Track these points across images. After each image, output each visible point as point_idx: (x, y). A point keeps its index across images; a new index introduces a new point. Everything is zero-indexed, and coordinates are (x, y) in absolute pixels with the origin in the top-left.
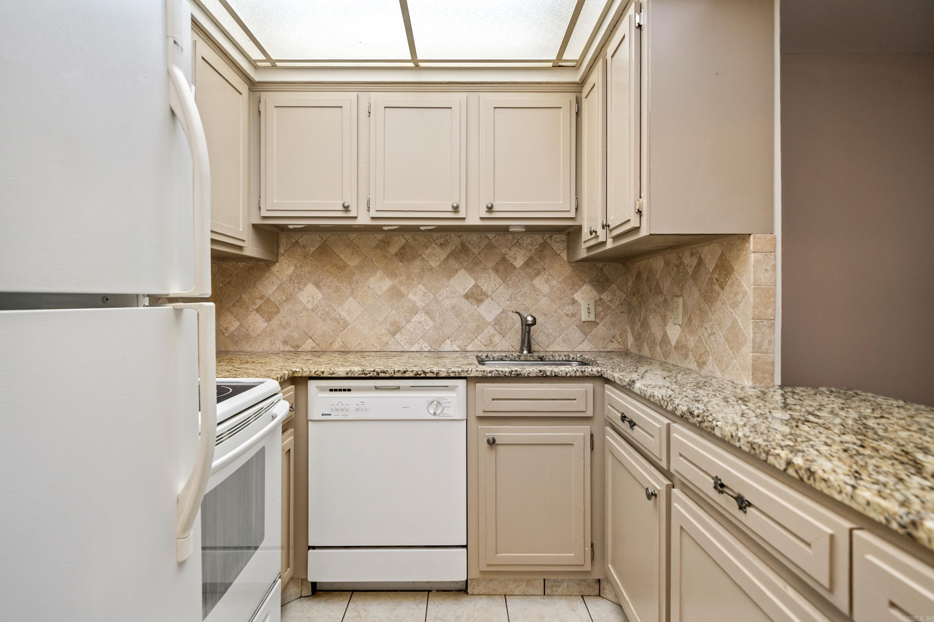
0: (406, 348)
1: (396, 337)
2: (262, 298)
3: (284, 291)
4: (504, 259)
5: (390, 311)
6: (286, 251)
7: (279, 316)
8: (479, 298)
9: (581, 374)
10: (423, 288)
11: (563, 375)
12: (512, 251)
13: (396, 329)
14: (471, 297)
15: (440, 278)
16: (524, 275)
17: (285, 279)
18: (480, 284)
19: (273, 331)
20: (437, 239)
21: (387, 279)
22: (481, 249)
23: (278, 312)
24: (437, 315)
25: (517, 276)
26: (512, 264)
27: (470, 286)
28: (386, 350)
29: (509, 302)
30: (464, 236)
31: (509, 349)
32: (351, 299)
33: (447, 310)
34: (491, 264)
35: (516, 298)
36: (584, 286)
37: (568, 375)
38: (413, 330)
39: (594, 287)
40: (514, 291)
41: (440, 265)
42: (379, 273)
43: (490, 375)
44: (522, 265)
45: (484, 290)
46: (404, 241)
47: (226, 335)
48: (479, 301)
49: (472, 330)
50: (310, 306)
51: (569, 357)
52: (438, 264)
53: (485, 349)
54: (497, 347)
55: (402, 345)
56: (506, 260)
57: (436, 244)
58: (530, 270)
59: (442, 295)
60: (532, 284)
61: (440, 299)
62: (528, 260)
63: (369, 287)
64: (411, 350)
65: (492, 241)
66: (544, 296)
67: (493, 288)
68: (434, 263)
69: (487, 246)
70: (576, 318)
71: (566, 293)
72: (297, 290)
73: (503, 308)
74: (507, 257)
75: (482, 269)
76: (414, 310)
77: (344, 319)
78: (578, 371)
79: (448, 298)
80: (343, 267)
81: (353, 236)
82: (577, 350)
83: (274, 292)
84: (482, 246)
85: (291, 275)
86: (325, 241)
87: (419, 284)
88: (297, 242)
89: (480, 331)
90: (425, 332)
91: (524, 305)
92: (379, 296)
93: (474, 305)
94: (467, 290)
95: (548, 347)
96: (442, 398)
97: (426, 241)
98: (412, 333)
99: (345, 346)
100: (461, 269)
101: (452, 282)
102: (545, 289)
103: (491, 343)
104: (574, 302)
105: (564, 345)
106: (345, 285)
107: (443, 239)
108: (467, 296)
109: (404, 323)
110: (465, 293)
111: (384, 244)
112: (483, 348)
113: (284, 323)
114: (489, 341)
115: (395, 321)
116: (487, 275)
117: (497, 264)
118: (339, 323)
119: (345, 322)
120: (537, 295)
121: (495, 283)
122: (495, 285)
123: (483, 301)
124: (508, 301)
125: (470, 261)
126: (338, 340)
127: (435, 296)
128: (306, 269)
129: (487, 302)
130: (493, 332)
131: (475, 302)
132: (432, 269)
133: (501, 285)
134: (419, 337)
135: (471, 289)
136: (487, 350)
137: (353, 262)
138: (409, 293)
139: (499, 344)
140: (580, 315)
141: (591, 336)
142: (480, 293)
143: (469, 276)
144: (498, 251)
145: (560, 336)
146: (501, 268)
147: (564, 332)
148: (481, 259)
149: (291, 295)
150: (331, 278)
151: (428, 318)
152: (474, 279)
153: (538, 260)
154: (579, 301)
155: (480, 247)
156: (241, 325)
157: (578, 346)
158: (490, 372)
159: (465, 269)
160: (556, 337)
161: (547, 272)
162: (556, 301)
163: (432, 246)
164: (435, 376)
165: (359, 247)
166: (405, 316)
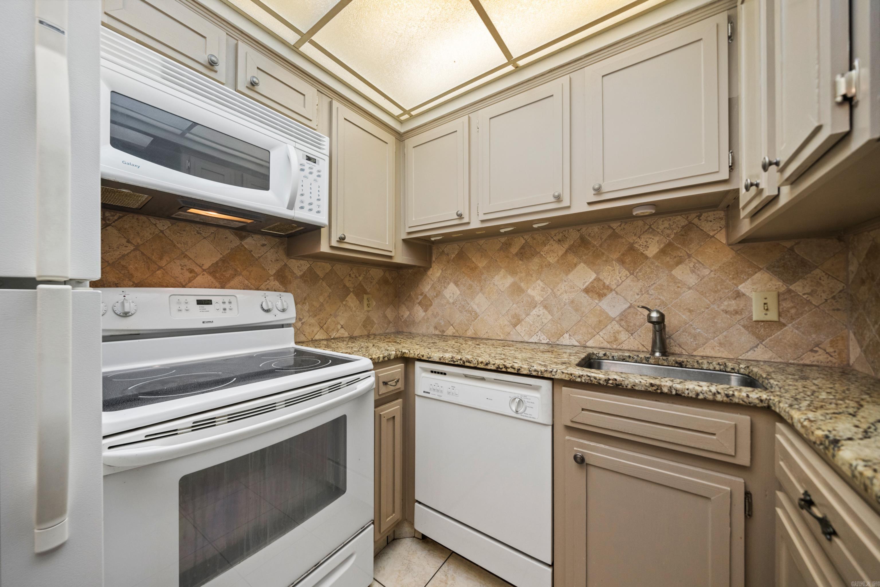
0: (526, 339)
1: (517, 328)
2: (421, 294)
3: (435, 289)
4: (631, 249)
5: (511, 305)
6: (436, 259)
7: (432, 307)
8: (601, 292)
9: (725, 399)
10: (541, 284)
11: (690, 395)
12: (643, 239)
13: (516, 321)
14: (592, 291)
15: (558, 273)
16: (659, 265)
17: (435, 280)
18: (601, 277)
19: (428, 319)
20: (555, 235)
21: (509, 276)
22: (603, 240)
23: (431, 305)
24: (555, 309)
25: (649, 267)
26: (642, 254)
27: (591, 280)
28: (508, 339)
29: (639, 296)
30: (584, 229)
31: (638, 348)
32: (480, 294)
33: (565, 305)
34: (616, 255)
35: (648, 291)
36: (757, 275)
37: (701, 397)
38: (532, 323)
39: (776, 275)
40: (645, 283)
41: (558, 260)
42: (502, 272)
43: (579, 380)
44: (657, 254)
45: (607, 283)
46: (524, 241)
47: (402, 320)
48: (601, 296)
49: (593, 325)
50: (451, 301)
51: (726, 366)
52: (556, 259)
53: (609, 346)
54: (623, 345)
55: (522, 336)
56: (634, 250)
57: (554, 240)
58: (668, 259)
59: (560, 289)
60: (671, 275)
61: (559, 293)
62: (664, 247)
63: (494, 284)
64: (530, 341)
65: (617, 231)
66: (690, 288)
67: (618, 281)
68: (552, 259)
69: (610, 236)
70: (744, 316)
71: (725, 284)
72: (443, 288)
73: (631, 302)
74: (636, 246)
75: (604, 261)
76: (533, 305)
77: (475, 311)
78: (719, 393)
79: (566, 292)
80: (474, 269)
81: (482, 242)
82: (744, 358)
83: (429, 290)
84: (604, 237)
85: (439, 277)
86: (462, 248)
87: (537, 280)
88: (443, 251)
89: (602, 327)
90: (543, 325)
91: (660, 299)
92: (502, 292)
93: (596, 299)
94: (587, 284)
95: (695, 350)
96: (525, 396)
97: (544, 238)
98: (531, 326)
99: (475, 334)
100: (580, 263)
101: (570, 276)
102: (692, 280)
103: (616, 340)
104: (738, 295)
105: (722, 349)
106: (476, 283)
107: (561, 234)
108: (587, 291)
109: (524, 316)
110: (584, 287)
111: (506, 246)
112: (605, 345)
113: (435, 313)
114: (613, 338)
115: (515, 314)
116: (610, 268)
117: (623, 255)
118: (471, 314)
119: (476, 314)
120: (678, 287)
121: (620, 275)
122: (620, 277)
123: (605, 295)
124: (638, 294)
125: (591, 253)
126: (471, 328)
127: (553, 290)
128: (449, 272)
129: (610, 296)
130: (618, 328)
131: (596, 296)
132: (550, 265)
133: (627, 277)
134: (537, 330)
135: (592, 283)
136: (611, 347)
137: (482, 263)
138: (528, 288)
139: (626, 342)
140: (751, 312)
141: (771, 340)
142: (602, 287)
143: (589, 270)
144: (624, 240)
145: (714, 338)
146: (628, 259)
147: (721, 333)
148: (603, 251)
149: (439, 292)
150: (466, 278)
151: (546, 312)
152: (595, 272)
153: (679, 246)
154: (747, 294)
155: (601, 239)
156: (410, 314)
157: (747, 352)
158: (579, 377)
159: (585, 263)
160: (708, 340)
161: (693, 260)
162: (707, 295)
163: (550, 243)
164: (516, 372)
165: (486, 250)
166: (525, 309)
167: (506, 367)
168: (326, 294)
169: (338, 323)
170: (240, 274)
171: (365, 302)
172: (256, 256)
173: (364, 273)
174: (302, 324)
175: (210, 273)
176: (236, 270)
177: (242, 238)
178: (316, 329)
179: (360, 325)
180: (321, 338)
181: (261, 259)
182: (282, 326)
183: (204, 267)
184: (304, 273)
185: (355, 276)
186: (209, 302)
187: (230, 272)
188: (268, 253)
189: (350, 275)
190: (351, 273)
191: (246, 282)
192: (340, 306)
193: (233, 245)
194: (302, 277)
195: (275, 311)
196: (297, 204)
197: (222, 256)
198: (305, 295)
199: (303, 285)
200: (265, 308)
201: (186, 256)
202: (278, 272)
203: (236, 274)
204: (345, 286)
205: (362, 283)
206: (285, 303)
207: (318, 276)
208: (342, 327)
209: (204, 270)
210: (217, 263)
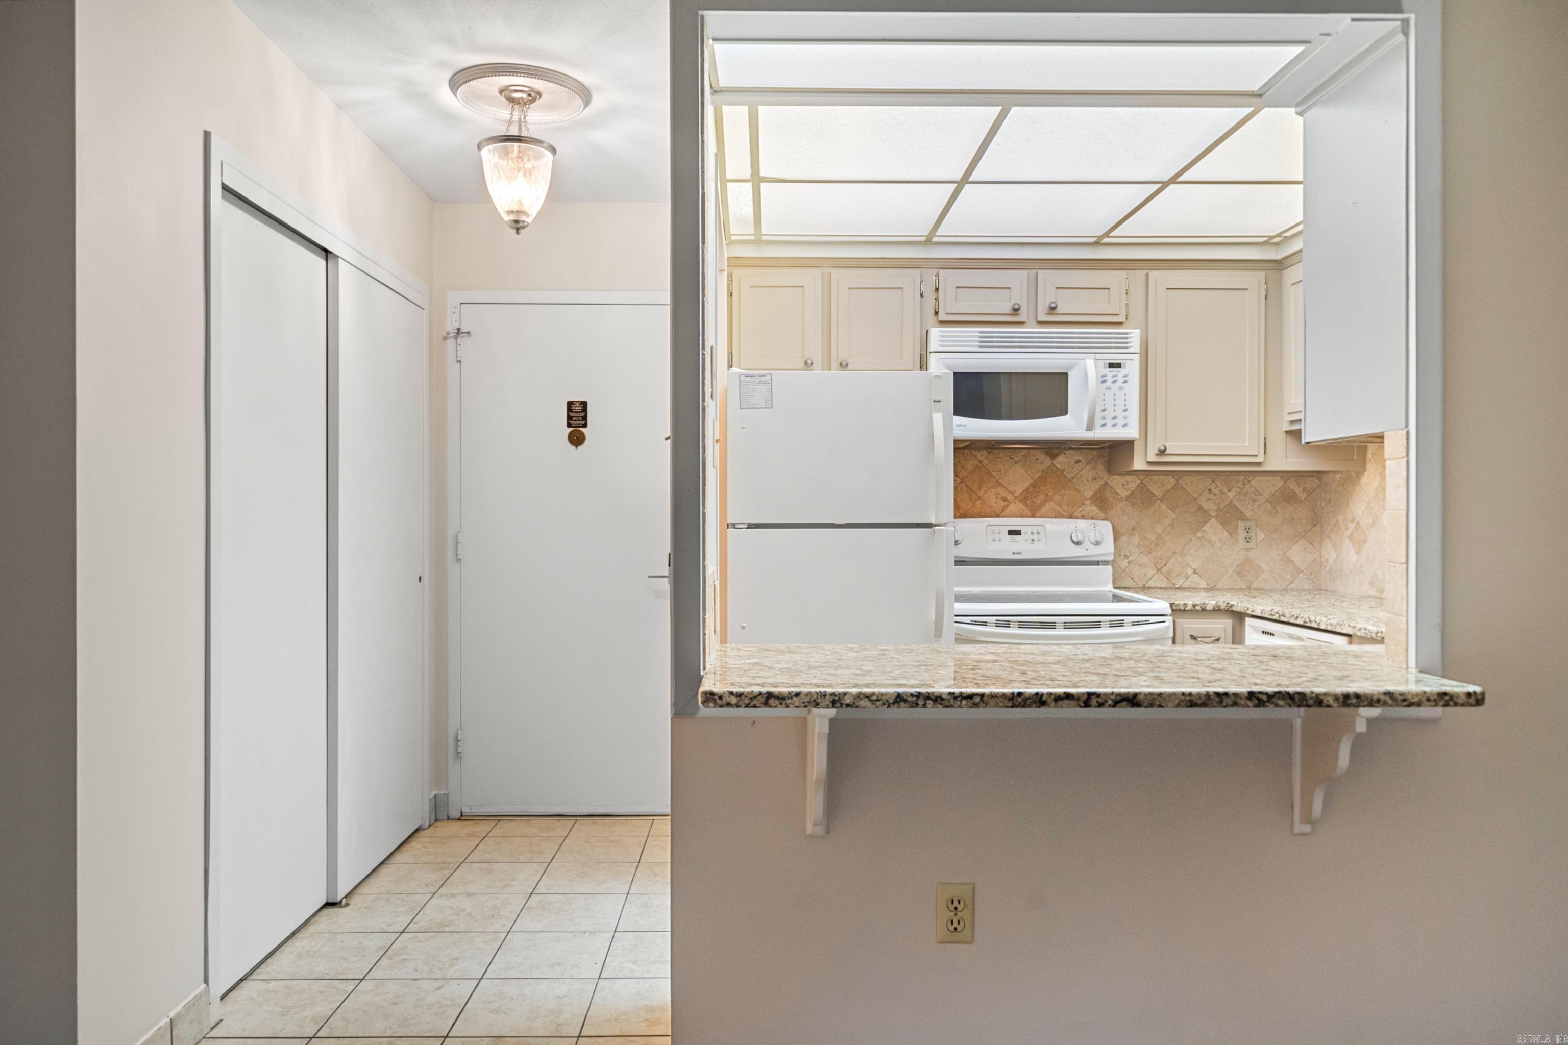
17: (1372, 494)
167: (1310, 621)
168: (1167, 522)
169: (1188, 566)
170: (1052, 500)
171: (1241, 534)
172: (1069, 476)
173: (1240, 485)
174: (1129, 562)
175: (1021, 501)
176: (1047, 495)
177: (1053, 456)
178: (1151, 572)
179: (1231, 571)
180: (1158, 585)
181: (1075, 480)
182: (1097, 563)
183: (1016, 495)
184: (1133, 493)
185: (1221, 492)
186: (1018, 533)
187: (1041, 497)
188: (1084, 471)
189: (1210, 491)
190: (1212, 487)
191: (1058, 508)
192: (1191, 540)
193: (1044, 467)
194: (1128, 498)
195: (1087, 544)
196: (1098, 422)
197: (1032, 480)
198: (1133, 523)
199: (1131, 509)
200: (1075, 540)
201: (1000, 484)
202: (1096, 493)
203: (1047, 499)
204: (1200, 508)
205: (1234, 502)
206: (1098, 535)
207: (1154, 495)
208: (1195, 572)
209: (1016, 498)
210: (1028, 489)
